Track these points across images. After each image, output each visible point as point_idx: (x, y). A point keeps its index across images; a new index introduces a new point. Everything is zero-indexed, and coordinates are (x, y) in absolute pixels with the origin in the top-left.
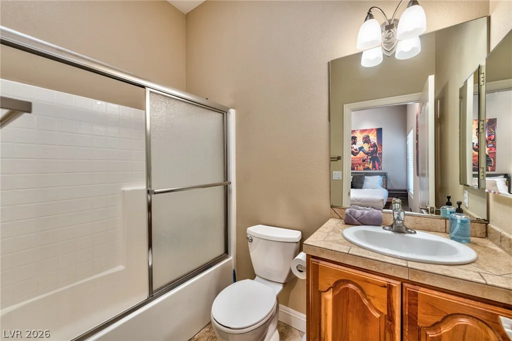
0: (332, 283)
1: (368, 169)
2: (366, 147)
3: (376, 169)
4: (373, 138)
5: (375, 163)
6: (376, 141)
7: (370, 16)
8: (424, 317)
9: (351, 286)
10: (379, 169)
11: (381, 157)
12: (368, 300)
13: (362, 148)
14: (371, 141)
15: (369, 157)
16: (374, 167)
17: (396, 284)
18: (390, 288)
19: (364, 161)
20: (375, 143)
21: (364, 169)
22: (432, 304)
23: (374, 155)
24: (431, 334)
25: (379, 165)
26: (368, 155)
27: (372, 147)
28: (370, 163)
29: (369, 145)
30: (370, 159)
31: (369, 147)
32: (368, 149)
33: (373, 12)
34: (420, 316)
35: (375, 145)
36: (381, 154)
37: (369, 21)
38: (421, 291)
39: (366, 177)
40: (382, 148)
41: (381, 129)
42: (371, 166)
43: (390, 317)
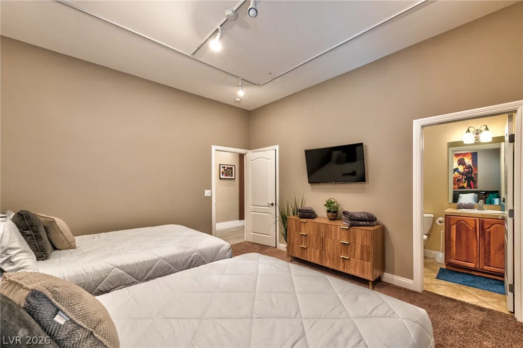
0: (456, 222)
1: (463, 187)
2: (461, 169)
3: (471, 188)
4: (468, 161)
5: (470, 182)
6: (471, 163)
7: (468, 131)
8: (486, 226)
9: (462, 222)
10: (475, 188)
11: (477, 177)
12: (469, 225)
13: (458, 169)
14: (466, 163)
15: (464, 177)
16: (469, 186)
17: (478, 219)
18: (475, 220)
19: (458, 180)
20: (470, 165)
21: (459, 188)
22: (488, 223)
23: (469, 175)
24: (488, 230)
25: (475, 184)
26: (463, 176)
27: (466, 169)
28: (465, 182)
29: (464, 167)
30: (465, 179)
31: (464, 169)
32: (463, 171)
33: (470, 129)
34: (485, 226)
35: (470, 167)
36: (476, 174)
37: (468, 133)
38: (485, 219)
39: (460, 195)
40: (477, 169)
41: (477, 153)
42: (465, 185)
43: (476, 228)
